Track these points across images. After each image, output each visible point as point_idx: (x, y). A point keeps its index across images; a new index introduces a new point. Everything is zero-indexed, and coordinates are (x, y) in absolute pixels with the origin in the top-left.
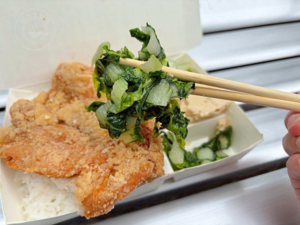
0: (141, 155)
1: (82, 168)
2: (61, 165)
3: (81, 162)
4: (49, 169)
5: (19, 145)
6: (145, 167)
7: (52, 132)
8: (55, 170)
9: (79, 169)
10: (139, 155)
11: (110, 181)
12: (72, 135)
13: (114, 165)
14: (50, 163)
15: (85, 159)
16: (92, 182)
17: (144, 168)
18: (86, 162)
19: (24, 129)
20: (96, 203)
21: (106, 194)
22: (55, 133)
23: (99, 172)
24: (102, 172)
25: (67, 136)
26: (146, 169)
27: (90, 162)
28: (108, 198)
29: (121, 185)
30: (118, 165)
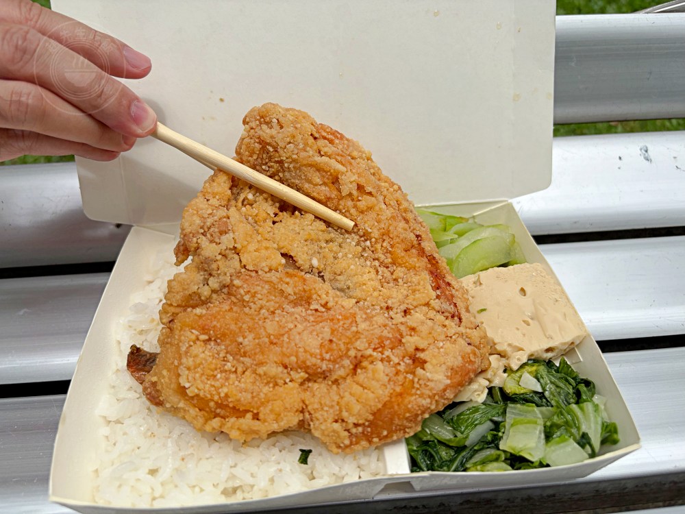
0: (457, 335)
1: (362, 356)
2: (324, 351)
3: (360, 344)
4: (302, 358)
5: (224, 310)
6: (471, 355)
7: (284, 287)
8: (314, 360)
9: (356, 357)
10: (454, 335)
11: (419, 380)
12: (324, 296)
13: (417, 349)
14: (300, 347)
15: (365, 340)
16: (389, 380)
17: (469, 358)
18: (369, 345)
19: (228, 280)
20: (401, 417)
21: (418, 400)
22: (289, 290)
23: (392, 363)
24: (399, 364)
25: (314, 296)
26: (473, 359)
27: (375, 345)
28: (421, 408)
29: (441, 387)
30: (423, 350)
